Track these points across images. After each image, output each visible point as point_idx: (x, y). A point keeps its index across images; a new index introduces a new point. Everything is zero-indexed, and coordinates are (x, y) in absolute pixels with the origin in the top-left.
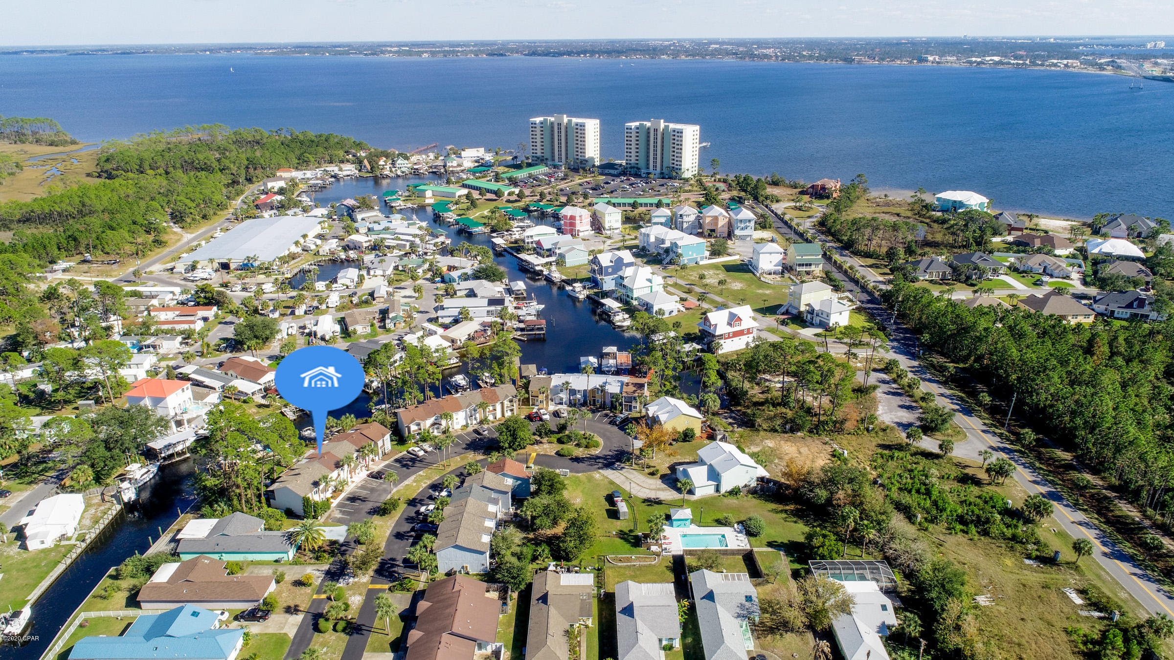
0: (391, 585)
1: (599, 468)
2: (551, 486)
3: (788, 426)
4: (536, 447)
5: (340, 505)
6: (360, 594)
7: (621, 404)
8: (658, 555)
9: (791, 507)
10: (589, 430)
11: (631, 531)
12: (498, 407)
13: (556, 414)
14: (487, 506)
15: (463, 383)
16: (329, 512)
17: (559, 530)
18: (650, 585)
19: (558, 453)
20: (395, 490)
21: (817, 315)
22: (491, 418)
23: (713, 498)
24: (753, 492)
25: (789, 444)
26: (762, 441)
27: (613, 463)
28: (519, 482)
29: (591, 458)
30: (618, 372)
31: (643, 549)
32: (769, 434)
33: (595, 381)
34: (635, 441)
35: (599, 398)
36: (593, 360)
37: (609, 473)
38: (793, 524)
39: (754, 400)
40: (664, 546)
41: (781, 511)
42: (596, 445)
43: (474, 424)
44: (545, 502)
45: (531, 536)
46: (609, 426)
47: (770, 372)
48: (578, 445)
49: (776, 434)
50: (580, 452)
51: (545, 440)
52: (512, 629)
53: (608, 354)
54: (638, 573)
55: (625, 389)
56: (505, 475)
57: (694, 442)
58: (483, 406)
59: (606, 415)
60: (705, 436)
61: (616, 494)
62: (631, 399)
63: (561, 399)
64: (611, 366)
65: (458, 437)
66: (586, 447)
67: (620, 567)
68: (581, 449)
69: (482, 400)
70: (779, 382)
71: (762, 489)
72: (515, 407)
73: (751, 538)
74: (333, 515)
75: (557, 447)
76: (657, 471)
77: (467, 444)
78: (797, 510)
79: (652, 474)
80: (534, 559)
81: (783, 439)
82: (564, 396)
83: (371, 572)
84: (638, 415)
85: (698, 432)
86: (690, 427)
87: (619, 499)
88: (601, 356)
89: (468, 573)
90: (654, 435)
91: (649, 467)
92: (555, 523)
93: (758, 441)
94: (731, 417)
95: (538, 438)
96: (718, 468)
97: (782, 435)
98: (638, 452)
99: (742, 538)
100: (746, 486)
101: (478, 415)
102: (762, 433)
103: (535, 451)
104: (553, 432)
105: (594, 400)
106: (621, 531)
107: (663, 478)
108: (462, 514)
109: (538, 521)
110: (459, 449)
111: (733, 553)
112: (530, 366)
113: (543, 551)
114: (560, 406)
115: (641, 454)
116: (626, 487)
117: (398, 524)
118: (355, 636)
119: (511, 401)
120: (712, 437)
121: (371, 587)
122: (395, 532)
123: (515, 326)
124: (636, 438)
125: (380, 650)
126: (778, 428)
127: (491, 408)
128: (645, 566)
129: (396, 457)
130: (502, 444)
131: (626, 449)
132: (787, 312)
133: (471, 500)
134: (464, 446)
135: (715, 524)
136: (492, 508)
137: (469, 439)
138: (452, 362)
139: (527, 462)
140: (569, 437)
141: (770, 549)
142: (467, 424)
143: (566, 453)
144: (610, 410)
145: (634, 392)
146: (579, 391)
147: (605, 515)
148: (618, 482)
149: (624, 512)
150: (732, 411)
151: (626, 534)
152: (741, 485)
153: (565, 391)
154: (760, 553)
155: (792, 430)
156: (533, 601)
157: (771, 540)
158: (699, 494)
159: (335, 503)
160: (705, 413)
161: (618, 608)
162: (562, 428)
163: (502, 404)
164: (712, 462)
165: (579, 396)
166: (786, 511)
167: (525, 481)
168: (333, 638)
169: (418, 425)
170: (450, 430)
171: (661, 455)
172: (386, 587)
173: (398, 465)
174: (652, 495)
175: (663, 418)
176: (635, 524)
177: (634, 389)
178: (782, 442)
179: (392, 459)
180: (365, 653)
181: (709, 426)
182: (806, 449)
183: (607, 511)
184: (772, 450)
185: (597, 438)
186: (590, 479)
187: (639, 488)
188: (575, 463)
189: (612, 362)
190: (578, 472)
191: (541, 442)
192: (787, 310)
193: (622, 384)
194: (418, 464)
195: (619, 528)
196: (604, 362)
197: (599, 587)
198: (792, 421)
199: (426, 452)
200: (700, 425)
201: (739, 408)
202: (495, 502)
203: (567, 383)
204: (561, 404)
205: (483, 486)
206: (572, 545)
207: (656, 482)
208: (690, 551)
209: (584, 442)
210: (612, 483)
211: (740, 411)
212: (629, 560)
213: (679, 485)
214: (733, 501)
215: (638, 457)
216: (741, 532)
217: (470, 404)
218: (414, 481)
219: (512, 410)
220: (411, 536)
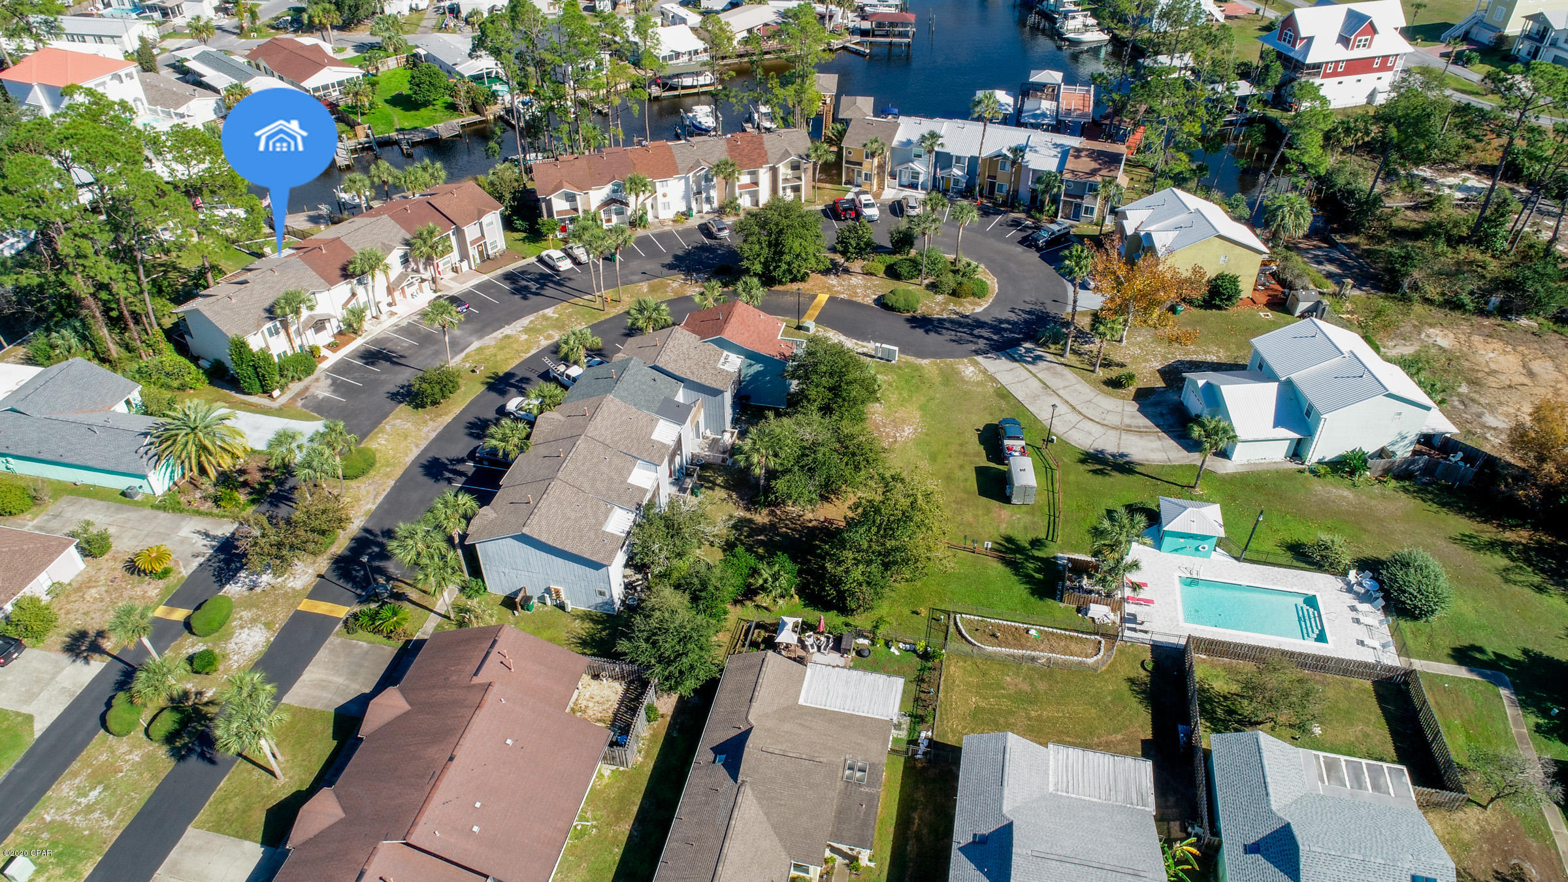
0: (356, 609)
1: (977, 352)
2: (835, 390)
3: (1495, 299)
4: (832, 280)
5: (341, 368)
6: (268, 626)
7: (1055, 200)
8: (1111, 635)
9: (1521, 536)
10: (968, 254)
11: (1036, 543)
12: (764, 176)
13: (897, 208)
14: (652, 424)
15: (708, 122)
16: (307, 381)
17: (836, 511)
18: (1075, 754)
19: (882, 302)
20: (476, 344)
21: (1553, 44)
22: (745, 202)
23: (1281, 476)
24: (1402, 474)
25: (1498, 345)
26: (1418, 329)
27: (1017, 343)
28: (758, 367)
29: (960, 324)
30: (1059, 126)
31: (1063, 608)
32: (1438, 314)
33: (1002, 139)
34: (1082, 293)
35: (1004, 179)
36: (1003, 97)
37: (1002, 369)
38: (1530, 593)
39: (1397, 222)
40: (1129, 608)
41: (1491, 545)
42: (980, 292)
43: (702, 213)
44: (808, 434)
45: (761, 517)
46: (1020, 249)
47: (1434, 164)
48: (934, 287)
49: (1457, 314)
50: (936, 305)
51: (857, 266)
52: (625, 828)
53: (1041, 87)
54: (1042, 686)
55: (1071, 164)
56: (723, 344)
57: (1232, 311)
58: (725, 170)
59: (1016, 223)
60: (1263, 298)
61: (1010, 429)
62: (1082, 189)
63: (916, 175)
64: (1044, 115)
65: (661, 237)
66: (954, 293)
67: (990, 658)
68: (940, 298)
69: (725, 157)
70: (1460, 188)
71: (1428, 470)
72: (805, 183)
73: (1406, 625)
74: (312, 390)
75: (882, 285)
76: (1131, 377)
77: (676, 257)
78: (1541, 548)
79: (1115, 384)
80: (749, 593)
81: (1479, 329)
82: (922, 168)
83: (323, 564)
84: (1094, 230)
85: (1246, 288)
86: (1231, 272)
87: (1017, 444)
88: (1026, 90)
89: (562, 607)
90: (1139, 284)
91: (1107, 364)
92: (827, 492)
93: (1407, 328)
94: (1331, 261)
95: (840, 259)
96: (1312, 394)
97: (1476, 320)
98: (1084, 322)
99: (1375, 623)
100: (1381, 453)
101: (714, 193)
102: (1418, 308)
103: (829, 289)
104: (878, 249)
105: (992, 185)
106: (1009, 540)
107: (1143, 397)
108: (573, 438)
109: (780, 485)
110: (653, 266)
111: (1346, 668)
112: (860, 100)
113: (775, 577)
114: (908, 192)
115: (1093, 327)
116: (1041, 410)
117: (445, 436)
118: (193, 761)
119: (795, 167)
120: (1281, 303)
121: (306, 605)
122: (430, 455)
123: (851, 25)
124: (1084, 286)
125: (236, 830)
126: (1466, 299)
127: (745, 179)
128: (1065, 666)
129: (510, 267)
130: (745, 264)
131: (1052, 309)
132: (1466, 37)
133: (612, 404)
134: (669, 260)
135: (1287, 557)
136: (665, 432)
137: (685, 245)
138: (702, 80)
139: (800, 312)
140: (915, 263)
141: (1462, 672)
142: (690, 209)
143: (901, 304)
144: (1028, 212)
145: (1093, 172)
146: (959, 159)
147: (973, 485)
148: (1020, 393)
149: (1026, 489)
150: (1334, 245)
151: (1019, 549)
152: (1370, 448)
153: (925, 157)
154: (1433, 678)
155: (1505, 311)
156: (703, 753)
157: (1466, 642)
158: (1242, 458)
159: (332, 358)
160: (1272, 240)
161: (962, 834)
162: (904, 241)
163: (774, 171)
164: (1294, 377)
165: (956, 172)
166: (1505, 547)
167: (775, 367)
168: (136, 757)
169: (571, 198)
170: (650, 217)
171: (1144, 336)
172: (342, 612)
173: (506, 287)
174: (1109, 444)
175: (1161, 240)
176: (1052, 524)
177: (1094, 165)
178: (1476, 339)
179: (500, 272)
180: (190, 831)
181: (1273, 275)
182: (1549, 365)
183: (981, 472)
184: (1451, 358)
185: (984, 274)
186: (950, 378)
187: (1074, 418)
188: (920, 332)
189: (1047, 105)
190: (921, 354)
191: (846, 271)
192: (1467, 33)
193: (1065, 154)
194: (549, 291)
195: (1005, 529)
196: (1029, 104)
197: (918, 719)
198: (1508, 285)
199: (575, 261)
200: (1256, 270)
201: (1354, 239)
202: (678, 414)
203: (934, 136)
204: (913, 186)
205: (655, 368)
206: (857, 573)
207: (1123, 408)
208: (1211, 642)
209: (950, 280)
210: (1003, 394)
211: (1353, 246)
212: (1018, 638)
213: (1196, 432)
214: (1339, 491)
215: (1081, 335)
216: (1366, 598)
217: (698, 163)
218: (526, 330)
219: (796, 189)
220: (461, 474)
